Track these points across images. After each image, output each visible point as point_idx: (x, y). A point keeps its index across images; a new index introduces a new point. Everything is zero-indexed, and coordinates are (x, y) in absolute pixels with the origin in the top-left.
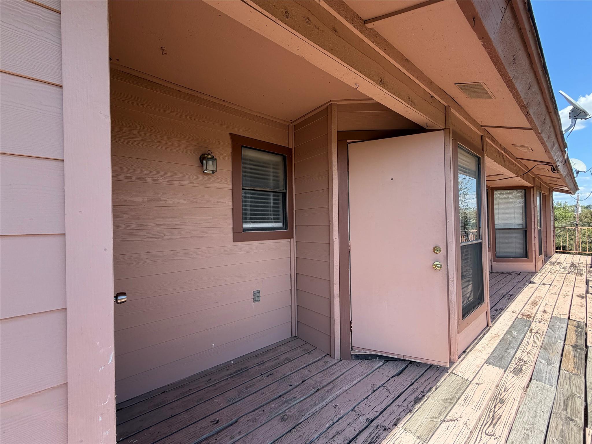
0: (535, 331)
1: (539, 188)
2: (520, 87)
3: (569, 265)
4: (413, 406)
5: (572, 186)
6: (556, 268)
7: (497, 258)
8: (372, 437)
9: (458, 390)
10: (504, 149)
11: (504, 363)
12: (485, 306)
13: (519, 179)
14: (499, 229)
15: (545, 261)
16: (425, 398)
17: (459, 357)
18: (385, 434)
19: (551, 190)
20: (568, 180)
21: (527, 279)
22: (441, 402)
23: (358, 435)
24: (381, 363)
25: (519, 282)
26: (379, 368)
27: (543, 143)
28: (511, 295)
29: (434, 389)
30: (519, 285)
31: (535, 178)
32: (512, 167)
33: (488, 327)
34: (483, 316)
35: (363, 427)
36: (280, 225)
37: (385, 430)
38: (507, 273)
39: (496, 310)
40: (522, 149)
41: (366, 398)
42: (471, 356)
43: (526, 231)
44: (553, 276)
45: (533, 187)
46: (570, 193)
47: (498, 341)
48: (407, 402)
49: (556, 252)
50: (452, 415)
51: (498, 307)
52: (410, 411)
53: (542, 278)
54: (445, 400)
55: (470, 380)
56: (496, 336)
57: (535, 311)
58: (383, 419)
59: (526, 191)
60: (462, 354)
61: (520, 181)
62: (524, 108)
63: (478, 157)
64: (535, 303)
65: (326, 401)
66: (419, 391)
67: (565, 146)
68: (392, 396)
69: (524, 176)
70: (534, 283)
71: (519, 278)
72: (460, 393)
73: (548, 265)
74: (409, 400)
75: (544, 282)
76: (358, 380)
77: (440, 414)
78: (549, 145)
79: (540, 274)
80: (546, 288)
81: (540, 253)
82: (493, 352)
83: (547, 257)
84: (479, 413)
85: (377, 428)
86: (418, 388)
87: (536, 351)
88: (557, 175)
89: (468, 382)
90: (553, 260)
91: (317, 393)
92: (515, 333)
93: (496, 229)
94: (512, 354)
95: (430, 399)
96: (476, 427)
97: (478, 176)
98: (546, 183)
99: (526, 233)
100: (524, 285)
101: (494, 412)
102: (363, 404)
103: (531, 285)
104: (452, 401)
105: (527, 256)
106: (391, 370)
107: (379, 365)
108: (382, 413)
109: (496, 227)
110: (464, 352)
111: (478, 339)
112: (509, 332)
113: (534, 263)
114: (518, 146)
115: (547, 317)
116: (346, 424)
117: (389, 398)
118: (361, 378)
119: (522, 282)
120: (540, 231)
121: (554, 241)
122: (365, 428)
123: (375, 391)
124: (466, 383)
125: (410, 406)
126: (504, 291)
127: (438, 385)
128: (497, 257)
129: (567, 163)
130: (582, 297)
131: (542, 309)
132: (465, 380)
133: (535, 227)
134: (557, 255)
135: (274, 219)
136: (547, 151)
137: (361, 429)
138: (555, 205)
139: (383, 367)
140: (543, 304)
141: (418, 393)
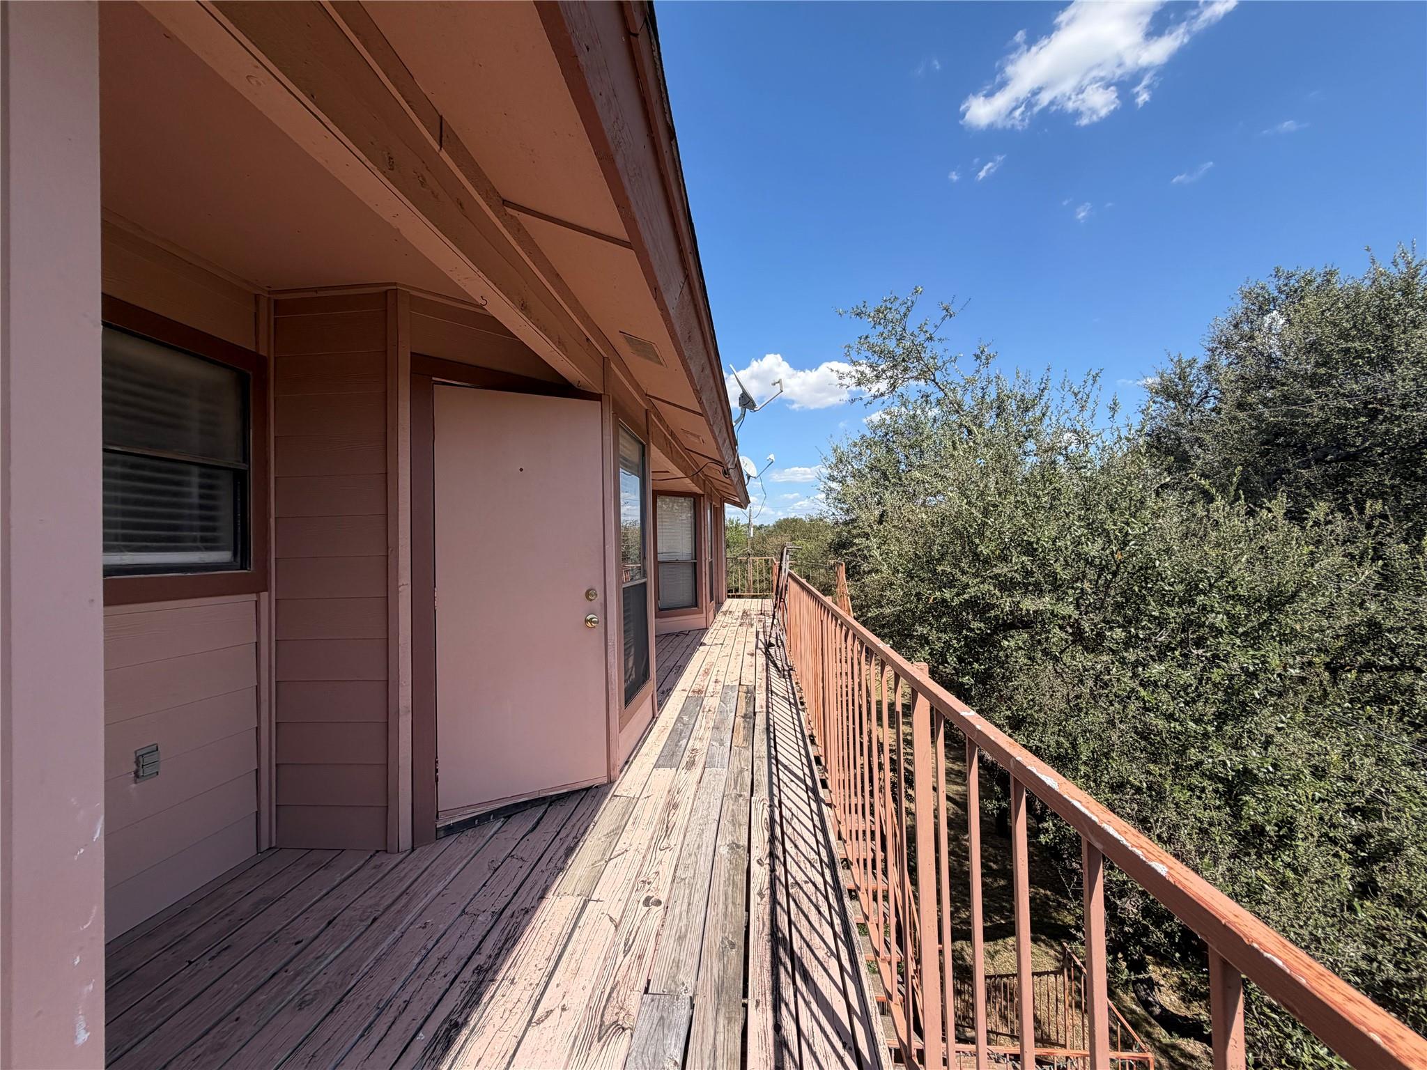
0: (707, 709)
1: (710, 498)
2: (694, 369)
3: (741, 614)
4: (565, 862)
5: (743, 497)
6: (728, 619)
7: (662, 612)
8: (506, 932)
9: (624, 815)
10: (672, 434)
11: (676, 760)
12: (651, 686)
13: (688, 481)
14: (663, 562)
15: (717, 610)
16: (581, 843)
17: (621, 771)
18: (527, 917)
19: (723, 500)
20: (739, 489)
21: (696, 640)
22: (603, 839)
23: (481, 942)
24: (499, 824)
25: (688, 646)
26: (496, 833)
27: (715, 438)
28: (680, 667)
29: (591, 826)
30: (689, 651)
31: (705, 481)
32: (680, 461)
33: (654, 718)
34: (648, 701)
35: (488, 928)
36: (224, 556)
37: (527, 912)
38: (673, 634)
39: (663, 693)
40: (693, 439)
41: (484, 885)
42: (636, 765)
43: (695, 563)
44: (725, 631)
45: (703, 495)
46: (742, 507)
47: (667, 735)
48: (554, 861)
49: (729, 597)
50: (620, 847)
51: (664, 688)
52: (561, 870)
53: (713, 636)
54: (607, 835)
55: (637, 796)
56: (665, 728)
57: (706, 684)
58: (521, 900)
59: (696, 499)
60: (624, 766)
61: (689, 485)
62: (697, 393)
63: (641, 443)
64: (706, 673)
65: (399, 928)
66: (570, 838)
67: (736, 444)
68: (528, 864)
69: (694, 477)
70: (705, 644)
71: (689, 639)
72: (627, 817)
73: (720, 617)
74: (557, 856)
75: (715, 642)
76: (461, 866)
77: (604, 854)
78: (720, 441)
79: (711, 631)
80: (717, 649)
81: (712, 599)
82: (662, 752)
83: (719, 604)
84: (651, 830)
85: (512, 916)
86: (567, 836)
87: (708, 734)
88: (728, 481)
89: (635, 800)
90: (724, 608)
91: (375, 925)
92: (686, 718)
93: (659, 562)
94: (683, 746)
95: (587, 842)
96: (649, 847)
97: (642, 471)
98: (717, 490)
99: (695, 567)
100: (694, 650)
101: (668, 822)
102: (480, 898)
103: (702, 648)
104: (618, 831)
105: (696, 605)
106: (519, 825)
107: (495, 829)
108: (515, 894)
109: (660, 558)
110: (627, 762)
111: (642, 739)
112: (679, 719)
113: (704, 615)
114: (687, 432)
115: (719, 687)
116: (454, 939)
117: (524, 869)
118: (465, 862)
119: (692, 646)
120: (711, 563)
121: (726, 579)
122: (492, 927)
123: (496, 870)
124: (633, 802)
125: (559, 865)
126: (670, 663)
127: (596, 819)
128: (661, 610)
129: (738, 466)
130: (752, 655)
131: (713, 679)
132: (630, 799)
133: (706, 557)
134: (729, 601)
135: (203, 540)
136: (719, 449)
137: (484, 933)
138: (727, 523)
139: (503, 829)
140: (715, 672)
141: (569, 842)
